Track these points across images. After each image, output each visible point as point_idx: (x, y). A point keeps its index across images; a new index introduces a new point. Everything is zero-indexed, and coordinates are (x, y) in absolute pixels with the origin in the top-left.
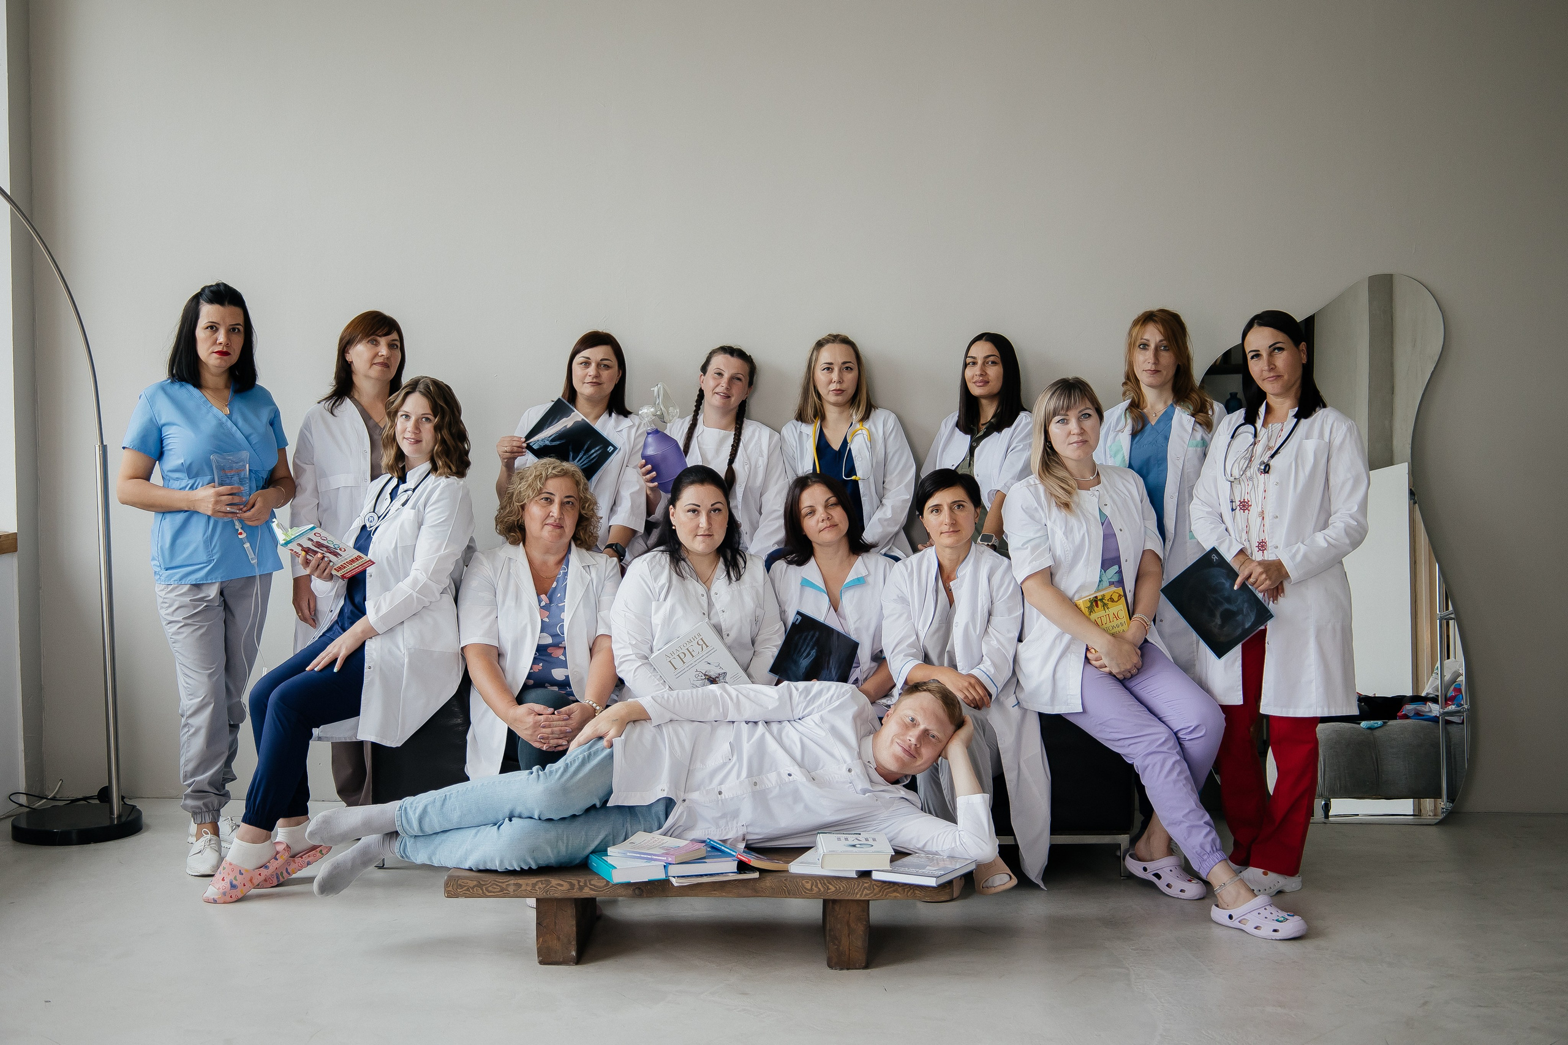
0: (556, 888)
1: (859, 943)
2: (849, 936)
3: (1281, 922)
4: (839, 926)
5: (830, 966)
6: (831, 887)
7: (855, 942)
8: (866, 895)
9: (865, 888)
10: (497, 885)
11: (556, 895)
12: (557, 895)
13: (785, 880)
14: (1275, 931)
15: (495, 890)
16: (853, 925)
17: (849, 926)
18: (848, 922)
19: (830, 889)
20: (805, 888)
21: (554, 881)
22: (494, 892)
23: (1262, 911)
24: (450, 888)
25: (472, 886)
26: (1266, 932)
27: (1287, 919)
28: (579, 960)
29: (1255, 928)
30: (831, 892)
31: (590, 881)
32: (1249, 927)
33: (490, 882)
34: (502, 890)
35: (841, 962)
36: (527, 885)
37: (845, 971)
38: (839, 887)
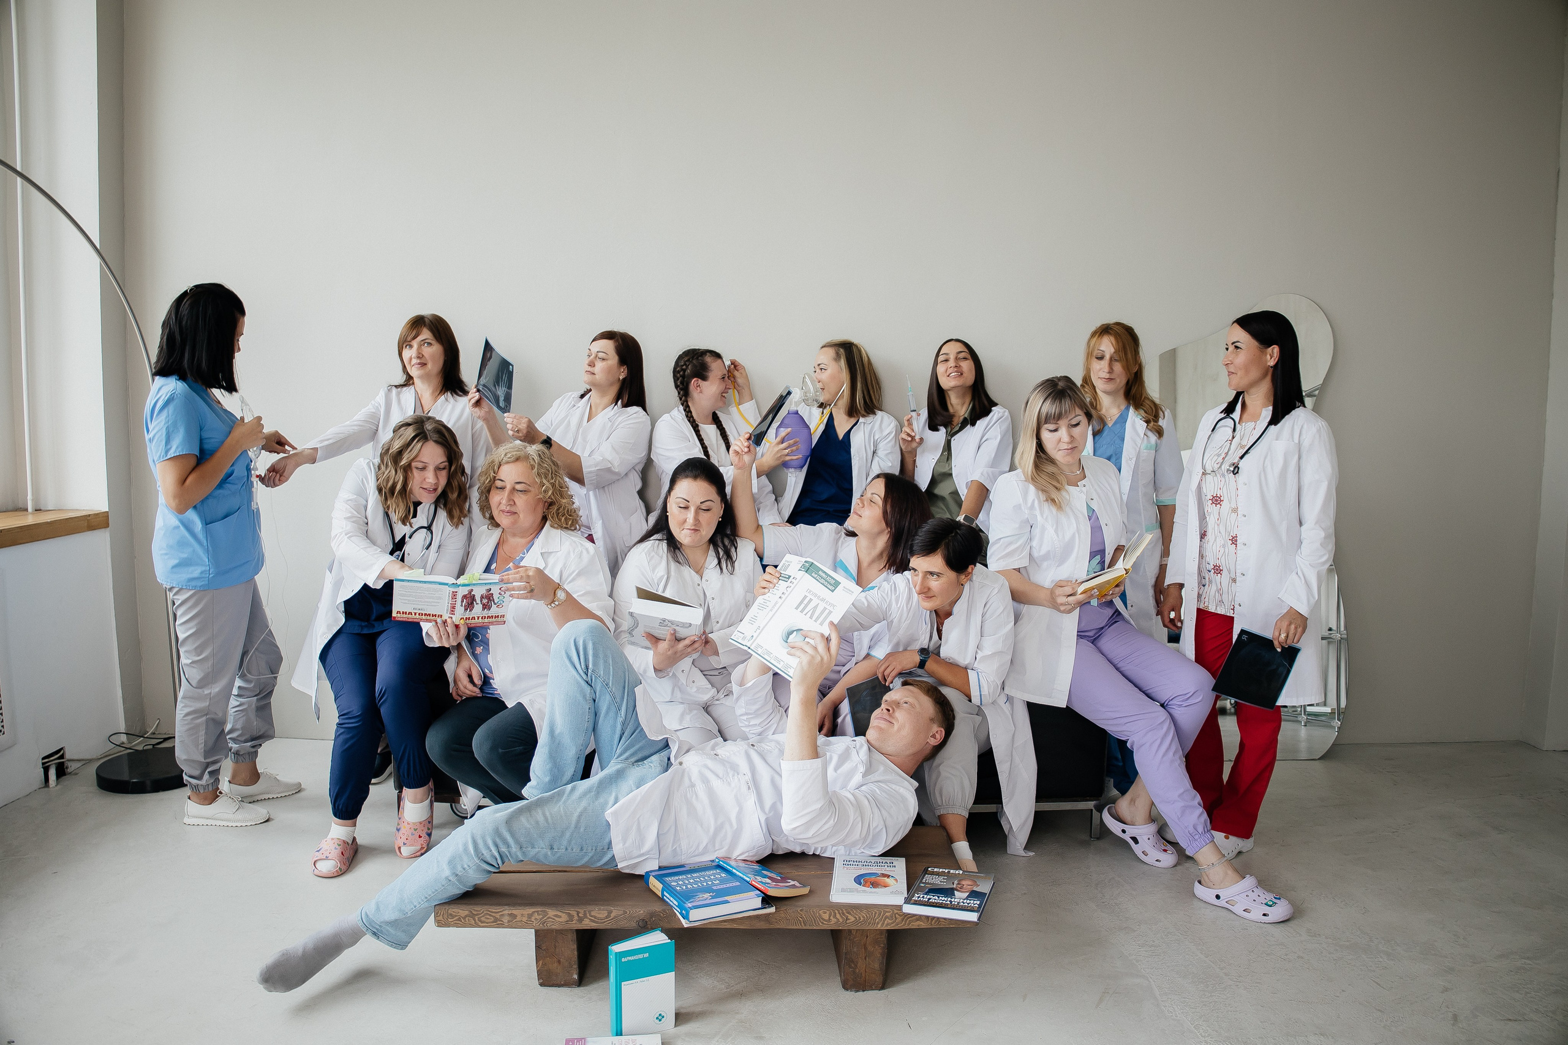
0: (554, 919)
1: (877, 966)
2: (865, 959)
3: (1271, 906)
4: (855, 949)
5: (846, 986)
6: (850, 917)
7: (875, 963)
8: (888, 924)
9: (887, 917)
10: (490, 915)
11: (553, 927)
12: (555, 927)
13: (801, 910)
14: (1264, 915)
15: (489, 921)
16: (870, 948)
17: (866, 949)
18: (865, 945)
19: (849, 919)
20: (823, 919)
21: (551, 912)
22: (487, 923)
23: (1250, 893)
24: (441, 918)
25: (463, 916)
26: (1256, 915)
27: (1276, 903)
28: (581, 982)
29: (1244, 911)
30: (850, 923)
31: (590, 912)
32: (1238, 909)
33: (483, 912)
34: (496, 920)
35: (854, 983)
36: (522, 915)
37: (860, 993)
38: (860, 918)
